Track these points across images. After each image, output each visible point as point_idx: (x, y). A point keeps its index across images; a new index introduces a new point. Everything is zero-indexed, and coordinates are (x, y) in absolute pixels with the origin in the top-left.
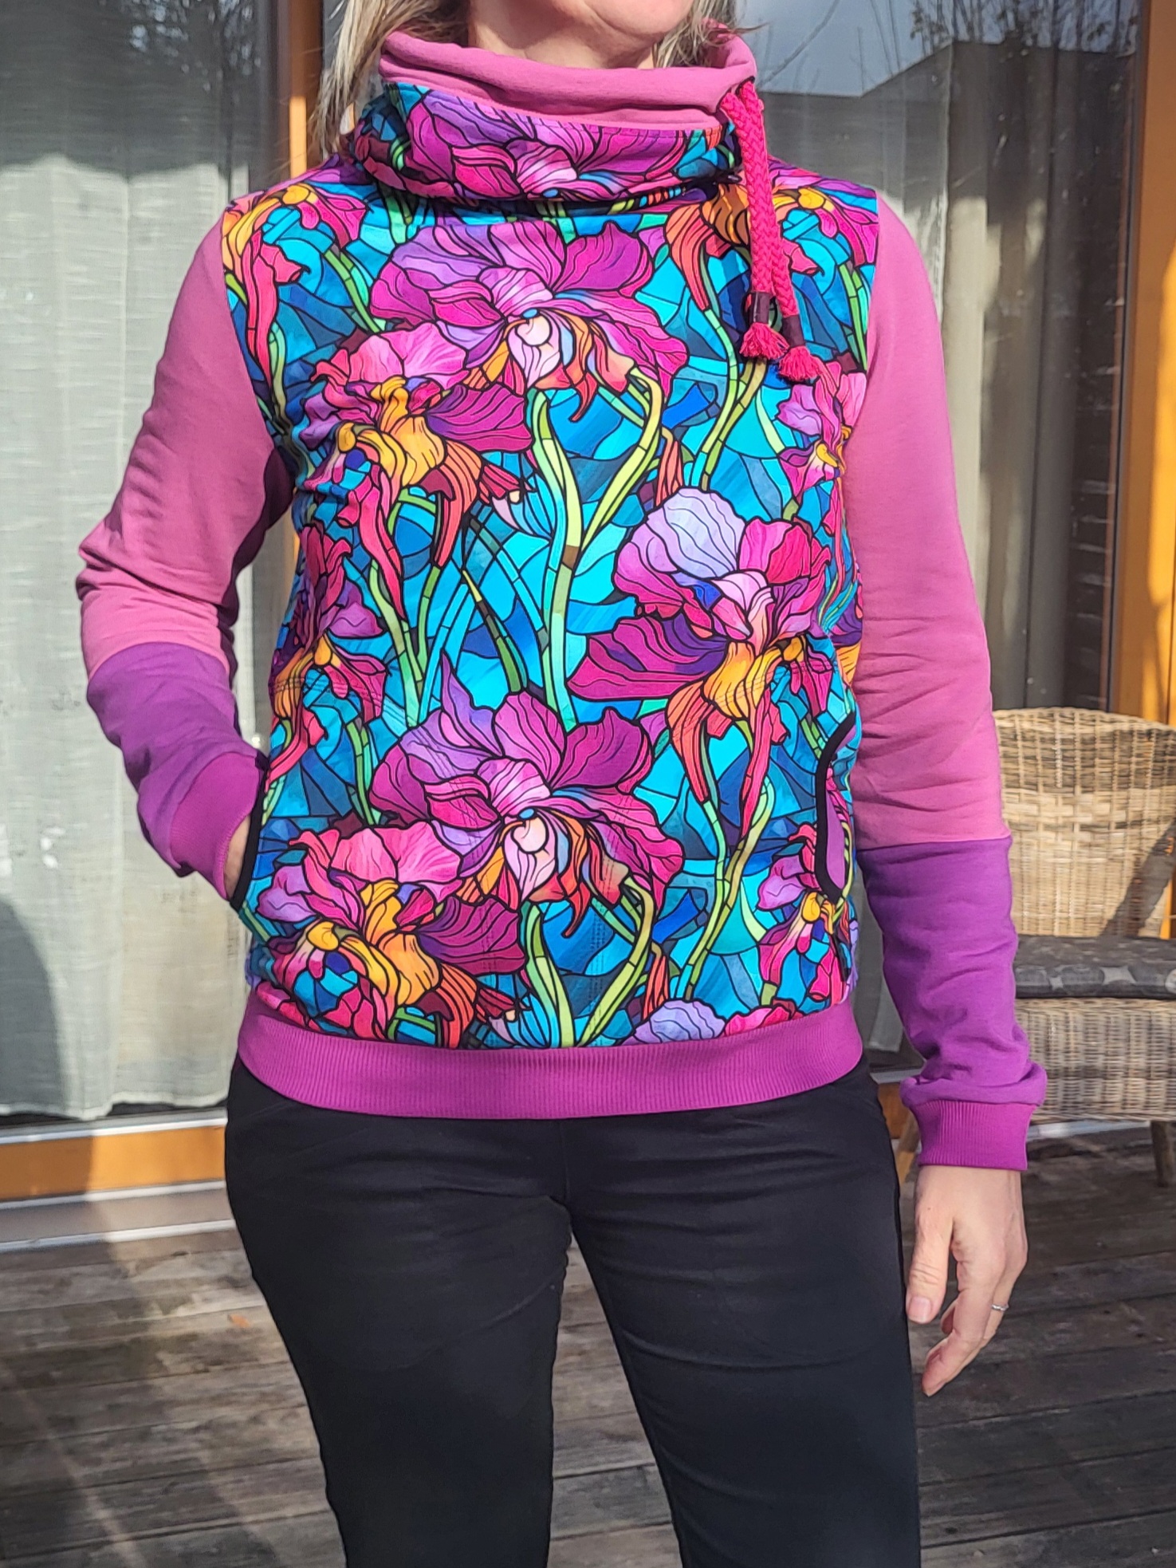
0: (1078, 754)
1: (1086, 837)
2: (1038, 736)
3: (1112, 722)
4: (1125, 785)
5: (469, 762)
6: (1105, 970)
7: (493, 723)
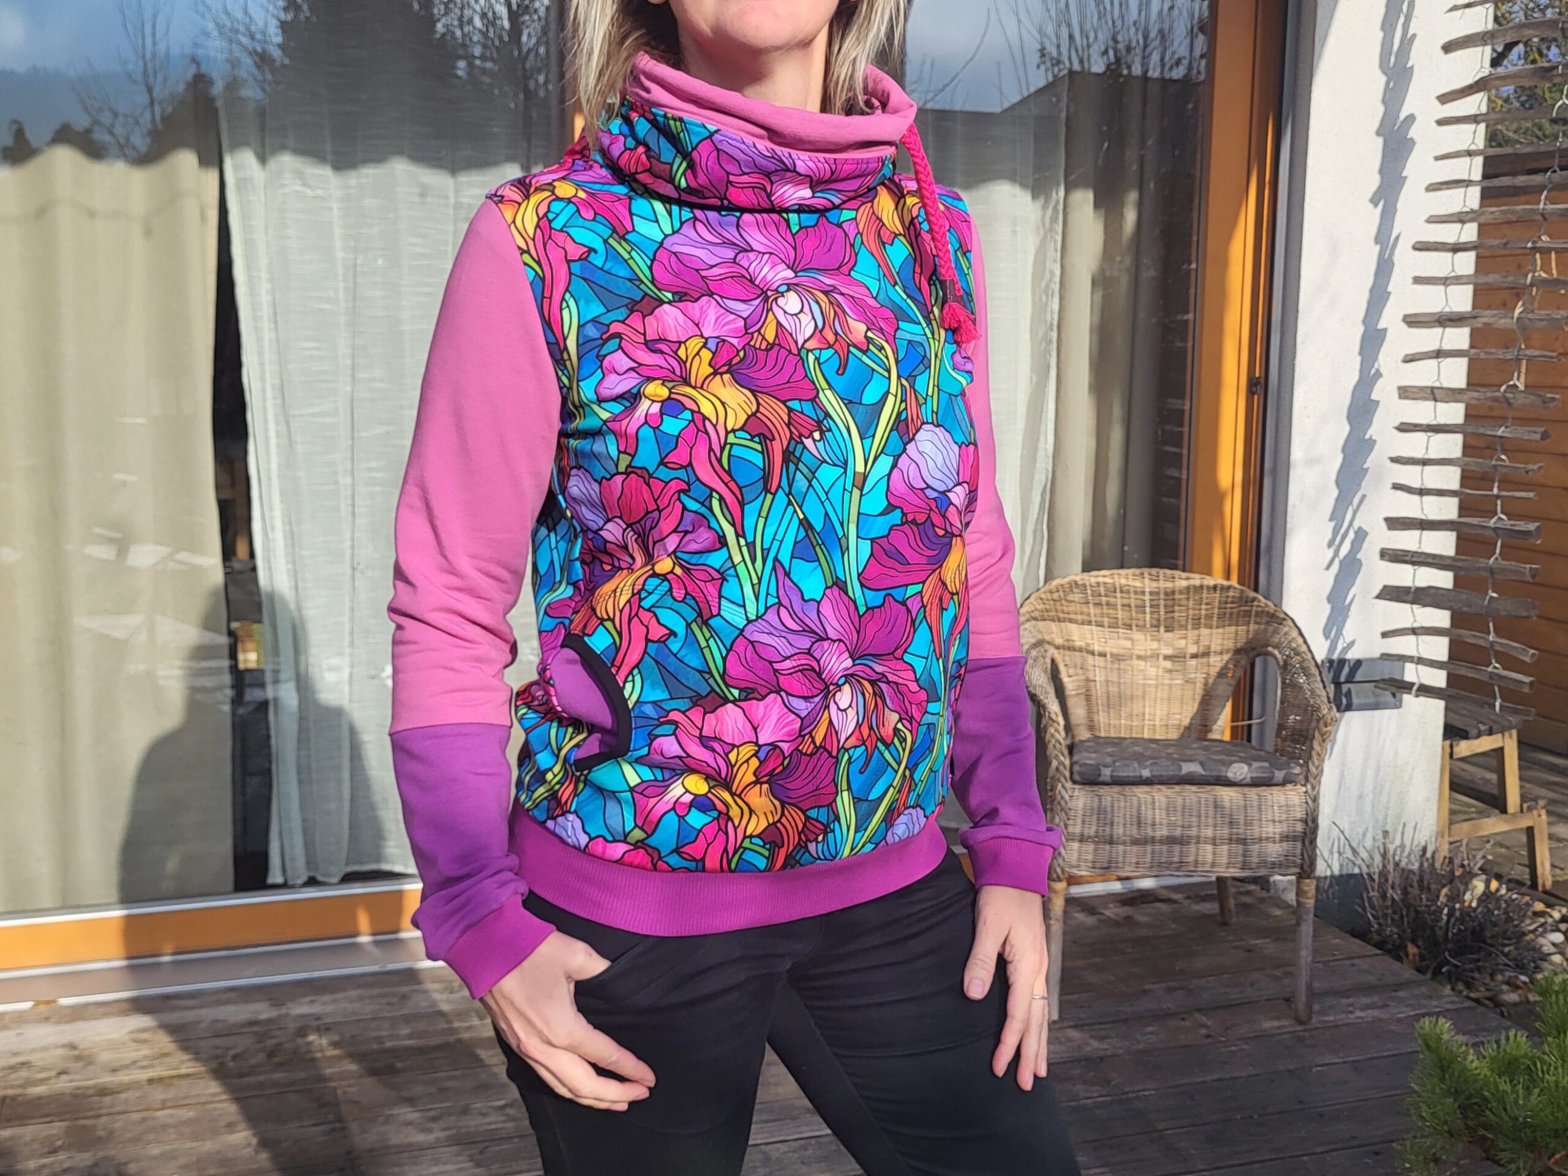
0: (1162, 603)
1: (1168, 664)
2: (1132, 590)
3: (1187, 579)
4: (1197, 626)
5: (805, 643)
6: (1182, 764)
7: (818, 611)
